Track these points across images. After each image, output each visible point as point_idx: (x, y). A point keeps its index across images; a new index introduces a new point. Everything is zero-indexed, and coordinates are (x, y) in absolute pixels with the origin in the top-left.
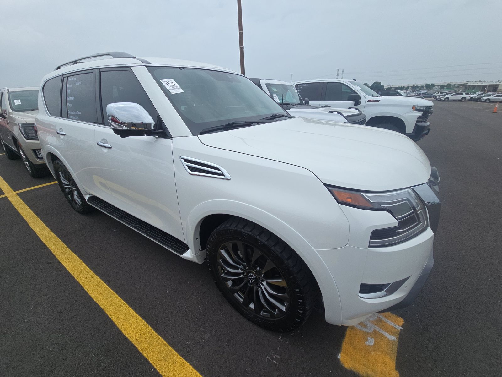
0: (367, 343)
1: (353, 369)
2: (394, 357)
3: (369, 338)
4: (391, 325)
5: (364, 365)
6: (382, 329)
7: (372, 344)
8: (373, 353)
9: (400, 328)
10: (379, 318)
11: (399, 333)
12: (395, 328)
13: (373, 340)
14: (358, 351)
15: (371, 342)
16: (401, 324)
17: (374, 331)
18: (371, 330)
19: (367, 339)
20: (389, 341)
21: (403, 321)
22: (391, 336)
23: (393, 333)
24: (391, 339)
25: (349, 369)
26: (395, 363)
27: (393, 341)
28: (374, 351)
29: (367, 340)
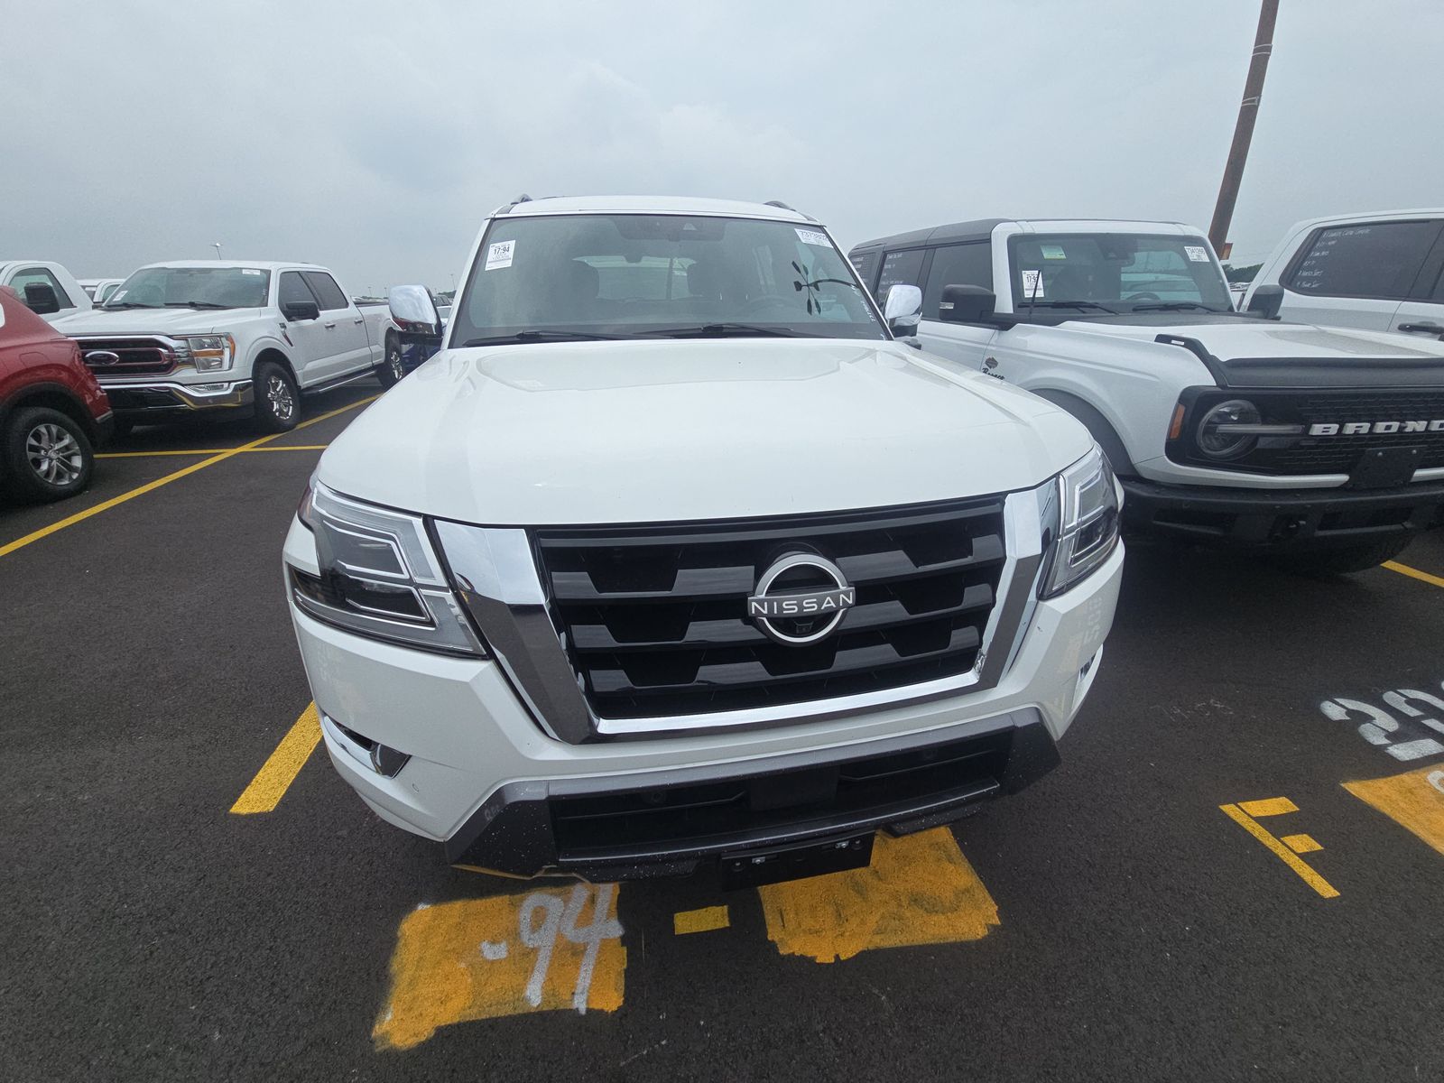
0: (485, 946)
1: (400, 944)
2: (473, 1014)
3: (503, 945)
4: (579, 982)
5: (421, 958)
6: (551, 965)
7: (490, 957)
8: (463, 965)
9: (583, 1009)
10: (586, 949)
11: (562, 1007)
12: (573, 993)
13: (504, 954)
14: (454, 936)
15: (495, 952)
16: (596, 1006)
17: (535, 950)
18: (531, 942)
19: (499, 942)
20: (520, 989)
21: (615, 1008)
22: (539, 992)
23: (548, 993)
24: (528, 993)
25: (399, 934)
26: (456, 1020)
27: (526, 1000)
28: (472, 965)
29: (493, 942)
